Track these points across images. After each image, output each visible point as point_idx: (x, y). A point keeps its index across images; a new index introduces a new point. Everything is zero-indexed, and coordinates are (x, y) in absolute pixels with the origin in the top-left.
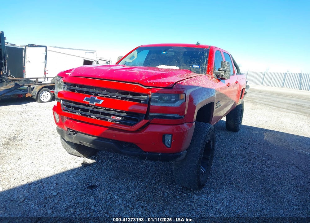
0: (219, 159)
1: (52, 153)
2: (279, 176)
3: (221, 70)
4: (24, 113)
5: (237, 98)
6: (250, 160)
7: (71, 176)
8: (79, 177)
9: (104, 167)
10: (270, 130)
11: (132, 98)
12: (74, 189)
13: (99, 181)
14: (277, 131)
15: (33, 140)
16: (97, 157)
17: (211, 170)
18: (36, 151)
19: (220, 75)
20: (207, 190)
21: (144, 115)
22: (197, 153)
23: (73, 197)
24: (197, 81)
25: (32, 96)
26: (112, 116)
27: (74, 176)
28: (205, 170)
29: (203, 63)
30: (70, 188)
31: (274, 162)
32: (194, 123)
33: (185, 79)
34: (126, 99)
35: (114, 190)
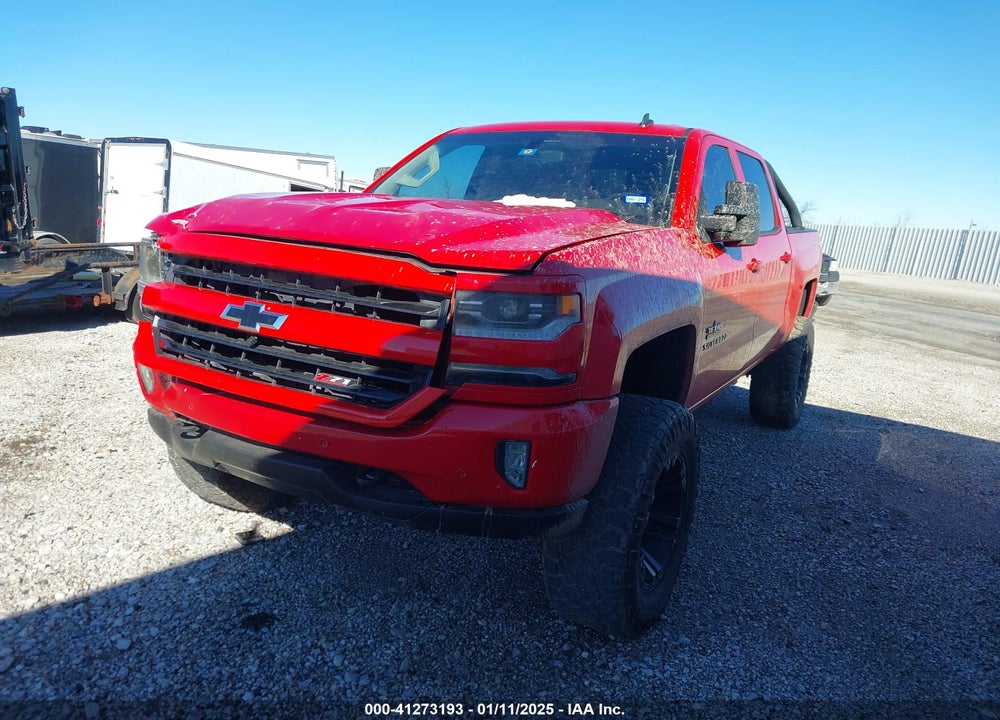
0: (717, 526)
1: (142, 495)
2: (929, 591)
3: (724, 210)
4: (81, 359)
5: (788, 314)
6: (829, 531)
7: (192, 580)
8: (221, 584)
9: (312, 547)
10: (906, 425)
11: (387, 308)
12: (194, 626)
13: (288, 598)
14: (928, 428)
15: (91, 450)
16: (293, 513)
17: (687, 566)
18: (93, 488)
19: (720, 230)
20: (665, 640)
21: (432, 371)
22: (625, 507)
23: (185, 658)
24: (629, 250)
25: (114, 304)
26: (319, 373)
27: (204, 578)
28: (659, 568)
29: (662, 189)
30: (183, 623)
31: (915, 537)
32: (615, 402)
33: (583, 242)
34: (370, 310)
35: (335, 634)
